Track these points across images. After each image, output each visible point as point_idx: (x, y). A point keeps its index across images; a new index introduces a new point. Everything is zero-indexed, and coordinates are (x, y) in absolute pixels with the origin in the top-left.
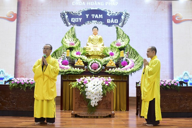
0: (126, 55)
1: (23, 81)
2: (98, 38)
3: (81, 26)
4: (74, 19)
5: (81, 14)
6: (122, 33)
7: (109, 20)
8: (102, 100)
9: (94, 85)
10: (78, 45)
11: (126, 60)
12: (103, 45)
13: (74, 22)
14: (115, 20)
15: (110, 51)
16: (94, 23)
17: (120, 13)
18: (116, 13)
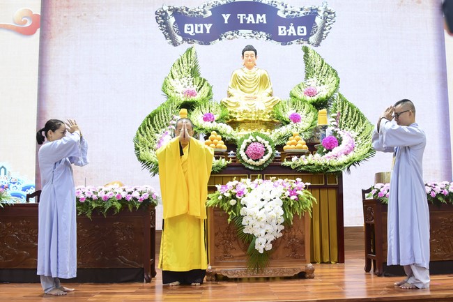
0: (334, 119)
1: (84, 193)
2: (257, 77)
3: (209, 44)
4: (192, 25)
5: (209, 14)
6: (320, 62)
7: (282, 29)
8: (283, 237)
9: (263, 200)
10: (206, 94)
11: (335, 133)
12: (271, 95)
13: (191, 33)
14: (299, 28)
15: (290, 109)
16: (244, 38)
17: (312, 10)
18: (302, 9)
